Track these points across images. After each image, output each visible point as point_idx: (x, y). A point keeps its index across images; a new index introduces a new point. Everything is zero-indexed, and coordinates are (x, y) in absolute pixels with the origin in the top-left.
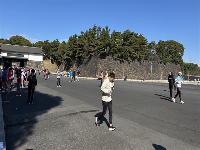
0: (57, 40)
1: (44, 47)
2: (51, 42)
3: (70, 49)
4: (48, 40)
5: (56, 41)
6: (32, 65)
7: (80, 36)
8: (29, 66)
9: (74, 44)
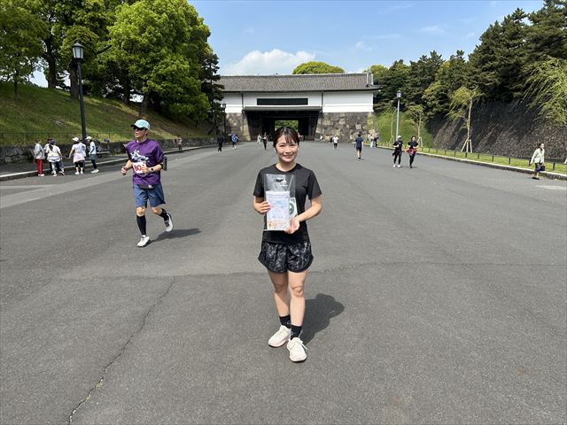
0: (434, 54)
1: (389, 79)
2: (412, 63)
3: (487, 65)
4: (401, 61)
5: (429, 56)
6: (334, 127)
7: (541, 12)
8: (326, 128)
9: (508, 46)
